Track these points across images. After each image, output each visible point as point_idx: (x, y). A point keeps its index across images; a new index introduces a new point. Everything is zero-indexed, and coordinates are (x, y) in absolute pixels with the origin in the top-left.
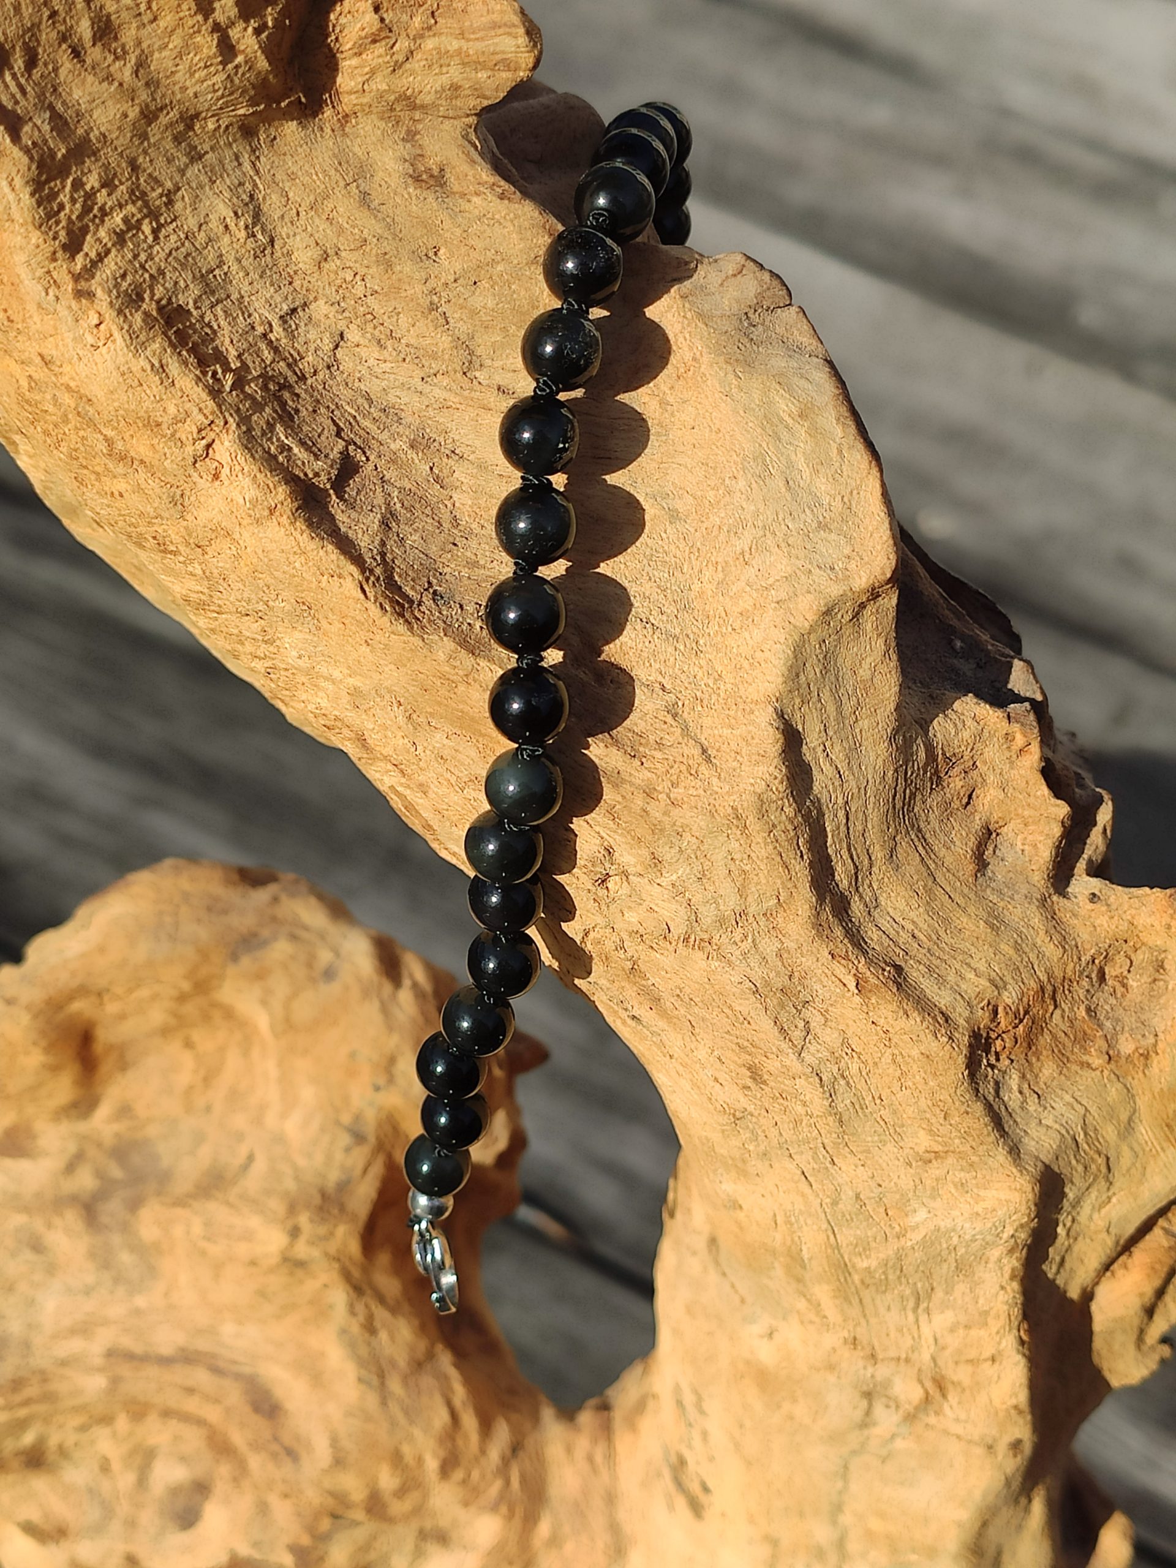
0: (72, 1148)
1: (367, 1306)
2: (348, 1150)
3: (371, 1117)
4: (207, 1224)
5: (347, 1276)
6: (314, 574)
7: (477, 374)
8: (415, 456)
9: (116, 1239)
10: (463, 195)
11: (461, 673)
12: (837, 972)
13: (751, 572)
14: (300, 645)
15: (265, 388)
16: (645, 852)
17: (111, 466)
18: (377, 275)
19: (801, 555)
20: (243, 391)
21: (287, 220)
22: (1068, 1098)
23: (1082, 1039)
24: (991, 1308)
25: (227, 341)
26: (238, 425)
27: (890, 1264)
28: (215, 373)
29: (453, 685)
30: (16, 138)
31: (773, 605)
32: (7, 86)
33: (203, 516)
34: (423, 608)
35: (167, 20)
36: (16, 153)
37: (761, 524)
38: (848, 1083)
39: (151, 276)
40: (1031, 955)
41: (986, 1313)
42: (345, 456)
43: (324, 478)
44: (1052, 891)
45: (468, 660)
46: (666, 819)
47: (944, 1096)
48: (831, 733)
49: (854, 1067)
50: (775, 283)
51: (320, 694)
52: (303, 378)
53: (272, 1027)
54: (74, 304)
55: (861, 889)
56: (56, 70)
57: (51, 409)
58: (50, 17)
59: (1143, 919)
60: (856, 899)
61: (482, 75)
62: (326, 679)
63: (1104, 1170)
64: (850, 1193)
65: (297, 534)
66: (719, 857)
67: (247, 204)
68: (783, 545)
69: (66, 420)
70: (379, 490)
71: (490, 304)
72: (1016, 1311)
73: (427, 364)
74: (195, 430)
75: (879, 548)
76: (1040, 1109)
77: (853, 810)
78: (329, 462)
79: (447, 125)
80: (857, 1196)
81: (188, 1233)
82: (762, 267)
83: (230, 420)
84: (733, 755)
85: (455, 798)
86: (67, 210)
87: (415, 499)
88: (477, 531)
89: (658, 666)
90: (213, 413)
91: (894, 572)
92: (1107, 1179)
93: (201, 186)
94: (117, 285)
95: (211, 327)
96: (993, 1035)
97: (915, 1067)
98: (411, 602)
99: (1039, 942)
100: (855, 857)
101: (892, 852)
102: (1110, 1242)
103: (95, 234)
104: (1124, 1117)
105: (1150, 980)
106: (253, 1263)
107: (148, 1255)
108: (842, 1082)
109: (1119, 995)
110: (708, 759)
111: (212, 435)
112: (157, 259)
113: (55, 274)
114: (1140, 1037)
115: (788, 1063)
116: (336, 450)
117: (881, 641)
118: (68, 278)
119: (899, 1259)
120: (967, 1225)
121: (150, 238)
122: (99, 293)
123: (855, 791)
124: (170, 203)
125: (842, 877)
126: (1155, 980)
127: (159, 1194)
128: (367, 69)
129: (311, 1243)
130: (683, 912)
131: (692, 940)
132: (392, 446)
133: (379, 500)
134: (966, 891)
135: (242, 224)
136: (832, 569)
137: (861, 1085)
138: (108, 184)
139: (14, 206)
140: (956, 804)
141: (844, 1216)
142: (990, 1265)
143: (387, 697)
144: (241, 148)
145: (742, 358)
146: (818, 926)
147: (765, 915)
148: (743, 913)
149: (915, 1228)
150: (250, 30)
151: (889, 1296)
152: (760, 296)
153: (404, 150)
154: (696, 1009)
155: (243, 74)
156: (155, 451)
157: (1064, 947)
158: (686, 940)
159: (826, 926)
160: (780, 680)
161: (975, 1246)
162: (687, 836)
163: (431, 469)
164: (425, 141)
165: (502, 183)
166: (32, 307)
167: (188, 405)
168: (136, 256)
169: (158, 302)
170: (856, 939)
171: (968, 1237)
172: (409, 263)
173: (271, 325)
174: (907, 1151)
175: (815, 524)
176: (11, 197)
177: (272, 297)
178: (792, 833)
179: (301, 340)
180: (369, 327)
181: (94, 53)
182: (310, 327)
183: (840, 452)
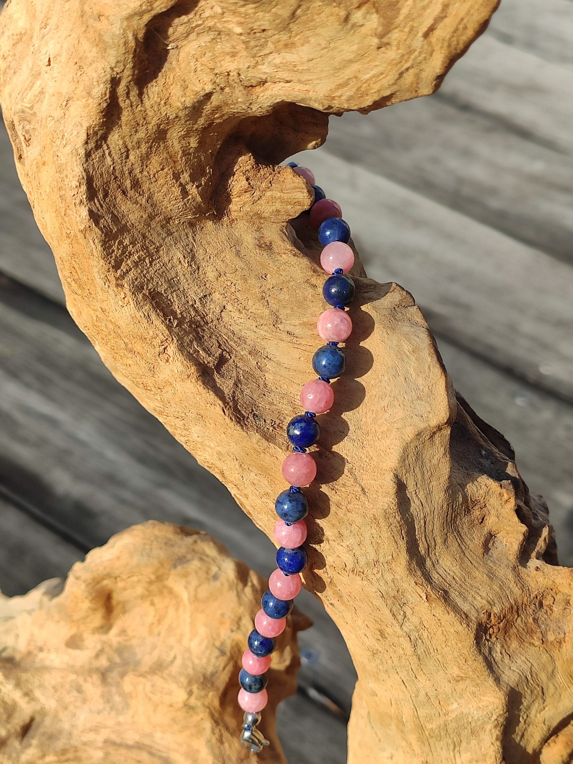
0: (99, 647)
1: (220, 730)
2: (217, 658)
3: (229, 643)
4: (153, 686)
5: (212, 716)
6: (204, 403)
7: (279, 326)
8: (250, 357)
9: (114, 690)
10: (279, 254)
11: (262, 448)
12: (418, 591)
13: (387, 415)
14: (198, 432)
15: (190, 326)
16: (336, 531)
17: (126, 353)
18: (240, 284)
19: (409, 409)
20: (181, 327)
21: (205, 260)
22: (523, 658)
23: (531, 632)
24: (487, 753)
25: (176, 307)
26: (177, 341)
27: (442, 727)
28: (170, 320)
29: (259, 453)
30: (97, 224)
31: (396, 430)
32: (95, 204)
33: (162, 376)
34: (249, 420)
35: (161, 181)
36: (97, 230)
37: (393, 396)
38: (422, 642)
39: (147, 279)
40: (507, 592)
41: (485, 755)
42: (221, 356)
43: (211, 364)
44: (518, 564)
45: (265, 443)
46: (345, 518)
47: (465, 651)
48: (419, 486)
49: (425, 634)
50: (408, 296)
51: (206, 453)
52: (207, 323)
53: (189, 600)
54: (115, 289)
55: (430, 555)
56: (115, 199)
57: (104, 329)
58: (114, 179)
59: (558, 581)
60: (428, 559)
61: (289, 207)
62: (208, 447)
63: (541, 694)
64: (423, 692)
65: (198, 386)
66: (367, 535)
67: (189, 253)
68: (401, 405)
69: (110, 334)
70: (235, 370)
71: (287, 298)
72: (499, 756)
73: (258, 321)
74: (160, 342)
75: (442, 409)
76: (510, 662)
77: (428, 520)
78: (214, 358)
79: (274, 226)
80: (427, 694)
81: (144, 689)
82: (403, 289)
83: (174, 338)
84: (375, 492)
85: (259, 501)
86: (115, 253)
87: (249, 375)
88: (274, 390)
89: (346, 452)
90: (167, 335)
91: (448, 420)
92: (543, 698)
93: (171, 245)
94: (133, 283)
95: (171, 301)
96: (489, 626)
97: (452, 637)
98: (244, 417)
99: (511, 586)
100: (428, 541)
101: (445, 541)
102: (545, 728)
103: (126, 262)
104: (550, 670)
105: (563, 608)
106: (171, 705)
107: (126, 698)
108: (420, 641)
109: (549, 614)
110: (364, 493)
111: (167, 344)
112: (150, 273)
113: (109, 277)
114: (557, 633)
115: (396, 630)
116: (218, 353)
117: (442, 449)
118: (114, 279)
119: (446, 725)
120: (475, 712)
121: (149, 265)
122: (126, 285)
123: (429, 512)
124: (158, 251)
125: (422, 549)
126: (565, 609)
127: (134, 670)
128: (242, 203)
129: (197, 699)
130: (351, 558)
131: (355, 571)
132: (242, 353)
133: (234, 374)
134: (479, 560)
135: (186, 261)
136: (422, 417)
137: (428, 643)
138: (133, 243)
139: (94, 250)
140: (476, 522)
141: (420, 702)
142: (486, 732)
143: (232, 456)
144: (189, 231)
145: (390, 326)
146: (410, 570)
147: (387, 563)
148: (377, 561)
149: (452, 711)
150: (194, 186)
151: (442, 743)
152: (401, 301)
153: (257, 235)
154: (357, 602)
155: (191, 203)
156: (144, 349)
157: (522, 590)
158: (353, 571)
159: (413, 570)
160: (397, 462)
161: (479, 723)
162: (354, 525)
163: (257, 363)
164: (265, 232)
165: (295, 250)
166: (99, 289)
167: (157, 332)
168: (142, 272)
169: (149, 290)
170: (428, 578)
171: (476, 718)
172: (254, 279)
173: (195, 301)
174: (449, 675)
175: (416, 397)
176: (93, 246)
177: (196, 290)
178: (399, 528)
179: (208, 308)
180: (236, 304)
181: (131, 193)
182: (212, 303)
183: (429, 368)
